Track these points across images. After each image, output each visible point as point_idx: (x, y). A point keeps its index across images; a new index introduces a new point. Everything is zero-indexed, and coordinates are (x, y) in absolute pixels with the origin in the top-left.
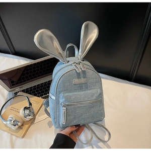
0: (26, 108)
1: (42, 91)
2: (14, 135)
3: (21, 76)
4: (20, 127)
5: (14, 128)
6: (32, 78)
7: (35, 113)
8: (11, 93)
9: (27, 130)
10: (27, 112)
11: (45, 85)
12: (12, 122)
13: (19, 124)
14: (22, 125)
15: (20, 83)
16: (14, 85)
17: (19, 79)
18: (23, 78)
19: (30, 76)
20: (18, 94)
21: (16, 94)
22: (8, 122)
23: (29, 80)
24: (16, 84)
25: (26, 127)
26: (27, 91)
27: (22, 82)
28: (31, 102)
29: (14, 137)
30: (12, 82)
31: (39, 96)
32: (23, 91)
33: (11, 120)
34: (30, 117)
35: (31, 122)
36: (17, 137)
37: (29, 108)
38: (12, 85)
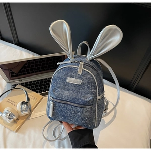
0: (23, 103)
1: (41, 87)
2: (8, 128)
3: (22, 69)
4: (15, 122)
5: (8, 121)
6: (33, 73)
7: (32, 109)
8: (10, 84)
9: (21, 125)
10: (24, 106)
11: (45, 81)
12: (8, 115)
13: (15, 118)
14: (17, 119)
15: (20, 75)
16: (13, 76)
17: (20, 72)
18: (24, 71)
19: (31, 70)
20: (16, 87)
21: (14, 86)
22: (4, 115)
23: (29, 73)
24: (16, 76)
25: (21, 121)
26: (26, 85)
27: (22, 75)
28: (29, 97)
29: (7, 131)
30: (12, 73)
31: (37, 92)
32: (22, 84)
33: (7, 113)
34: (27, 113)
35: (26, 117)
36: (11, 131)
37: (27, 103)
38: (12, 76)
